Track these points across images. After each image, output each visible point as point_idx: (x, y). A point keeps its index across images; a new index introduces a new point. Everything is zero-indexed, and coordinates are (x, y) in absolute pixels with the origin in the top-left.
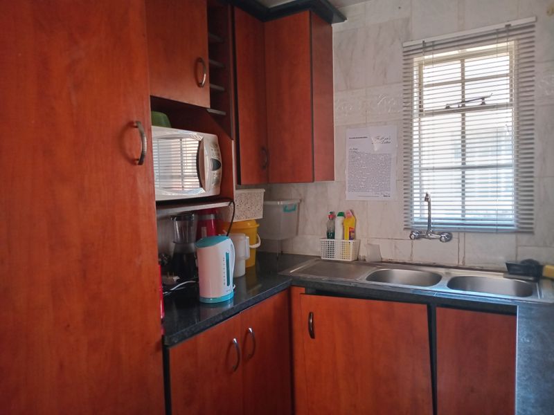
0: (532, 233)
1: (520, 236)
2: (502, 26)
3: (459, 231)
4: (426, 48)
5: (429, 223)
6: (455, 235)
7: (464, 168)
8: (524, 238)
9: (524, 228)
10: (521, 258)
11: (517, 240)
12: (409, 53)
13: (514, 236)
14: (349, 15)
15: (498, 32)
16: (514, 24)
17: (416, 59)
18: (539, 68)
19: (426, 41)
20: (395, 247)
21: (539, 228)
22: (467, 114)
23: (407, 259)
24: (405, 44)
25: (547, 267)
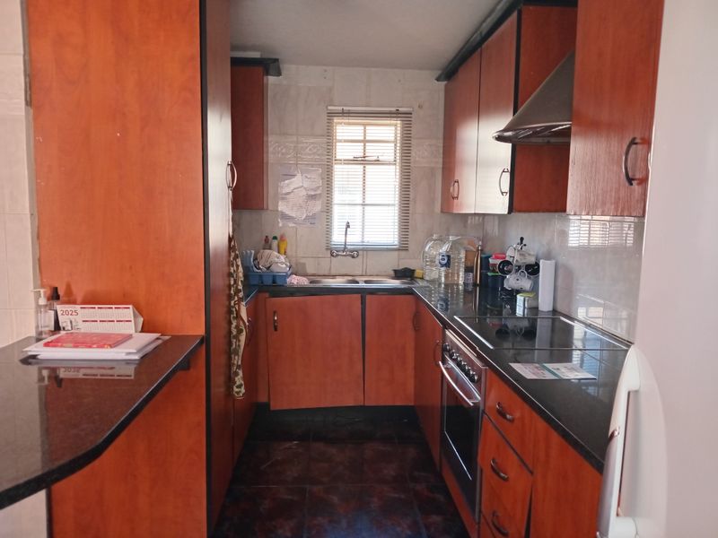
0: (407, 250)
1: (401, 252)
2: (393, 109)
3: (363, 250)
4: (344, 114)
5: (345, 245)
6: (360, 253)
7: (364, 205)
8: (403, 253)
9: (403, 247)
10: (401, 268)
11: (399, 255)
12: (331, 115)
13: (396, 253)
14: (284, 72)
15: (391, 113)
16: (402, 110)
17: (336, 120)
18: (414, 142)
19: (345, 108)
20: (319, 264)
21: (412, 246)
22: (367, 167)
23: (326, 273)
24: (329, 108)
25: (417, 271)
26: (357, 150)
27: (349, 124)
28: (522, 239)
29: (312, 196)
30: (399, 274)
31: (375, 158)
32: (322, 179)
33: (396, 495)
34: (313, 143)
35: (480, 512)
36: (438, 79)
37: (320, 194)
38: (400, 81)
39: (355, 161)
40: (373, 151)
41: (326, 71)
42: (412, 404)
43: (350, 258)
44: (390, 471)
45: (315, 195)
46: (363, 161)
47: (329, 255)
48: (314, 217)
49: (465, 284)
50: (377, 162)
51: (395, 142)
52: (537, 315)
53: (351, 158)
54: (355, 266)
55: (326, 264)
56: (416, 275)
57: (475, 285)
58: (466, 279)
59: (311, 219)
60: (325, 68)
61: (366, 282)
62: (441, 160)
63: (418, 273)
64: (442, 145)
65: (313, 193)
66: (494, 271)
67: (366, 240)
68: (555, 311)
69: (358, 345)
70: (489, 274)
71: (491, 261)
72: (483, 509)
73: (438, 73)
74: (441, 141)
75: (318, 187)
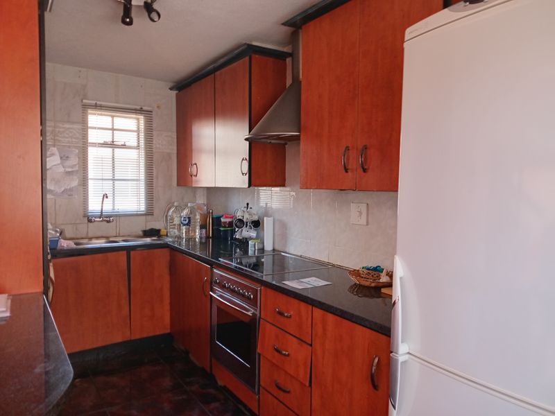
0: (153, 215)
1: (147, 216)
2: (138, 107)
3: (116, 216)
4: (97, 107)
5: (102, 212)
6: (115, 218)
7: (113, 180)
8: (150, 217)
9: (149, 213)
10: (148, 228)
11: (146, 219)
12: (86, 107)
13: (144, 217)
15: (136, 110)
16: (144, 108)
17: (90, 111)
18: (154, 133)
19: (98, 103)
20: (76, 229)
21: (156, 212)
22: (115, 149)
23: (84, 236)
24: (84, 101)
25: (162, 230)
26: (106, 136)
27: (101, 115)
28: (248, 204)
29: (69, 172)
30: (148, 233)
31: (123, 143)
32: (79, 158)
33: (180, 398)
34: (69, 128)
35: (259, 385)
36: (171, 89)
37: (77, 171)
38: (142, 86)
39: (105, 145)
40: (120, 138)
41: (80, 71)
42: (168, 331)
43: (105, 223)
44: (167, 382)
45: (72, 171)
46: (112, 145)
47: (86, 221)
48: (71, 190)
49: (201, 238)
50: (124, 146)
51: (138, 131)
52: (263, 253)
53: (102, 142)
54: (110, 229)
55: (83, 229)
56: (162, 233)
57: (208, 237)
58: (201, 234)
59: (68, 192)
60: (80, 69)
61: (124, 241)
62: (175, 148)
63: (163, 232)
64: (176, 137)
65: (70, 170)
66: (225, 227)
67: (116, 208)
68: (274, 250)
69: (125, 292)
70: (222, 229)
71: (222, 220)
72: (261, 383)
73: (171, 85)
74: (175, 134)
75: (75, 165)
